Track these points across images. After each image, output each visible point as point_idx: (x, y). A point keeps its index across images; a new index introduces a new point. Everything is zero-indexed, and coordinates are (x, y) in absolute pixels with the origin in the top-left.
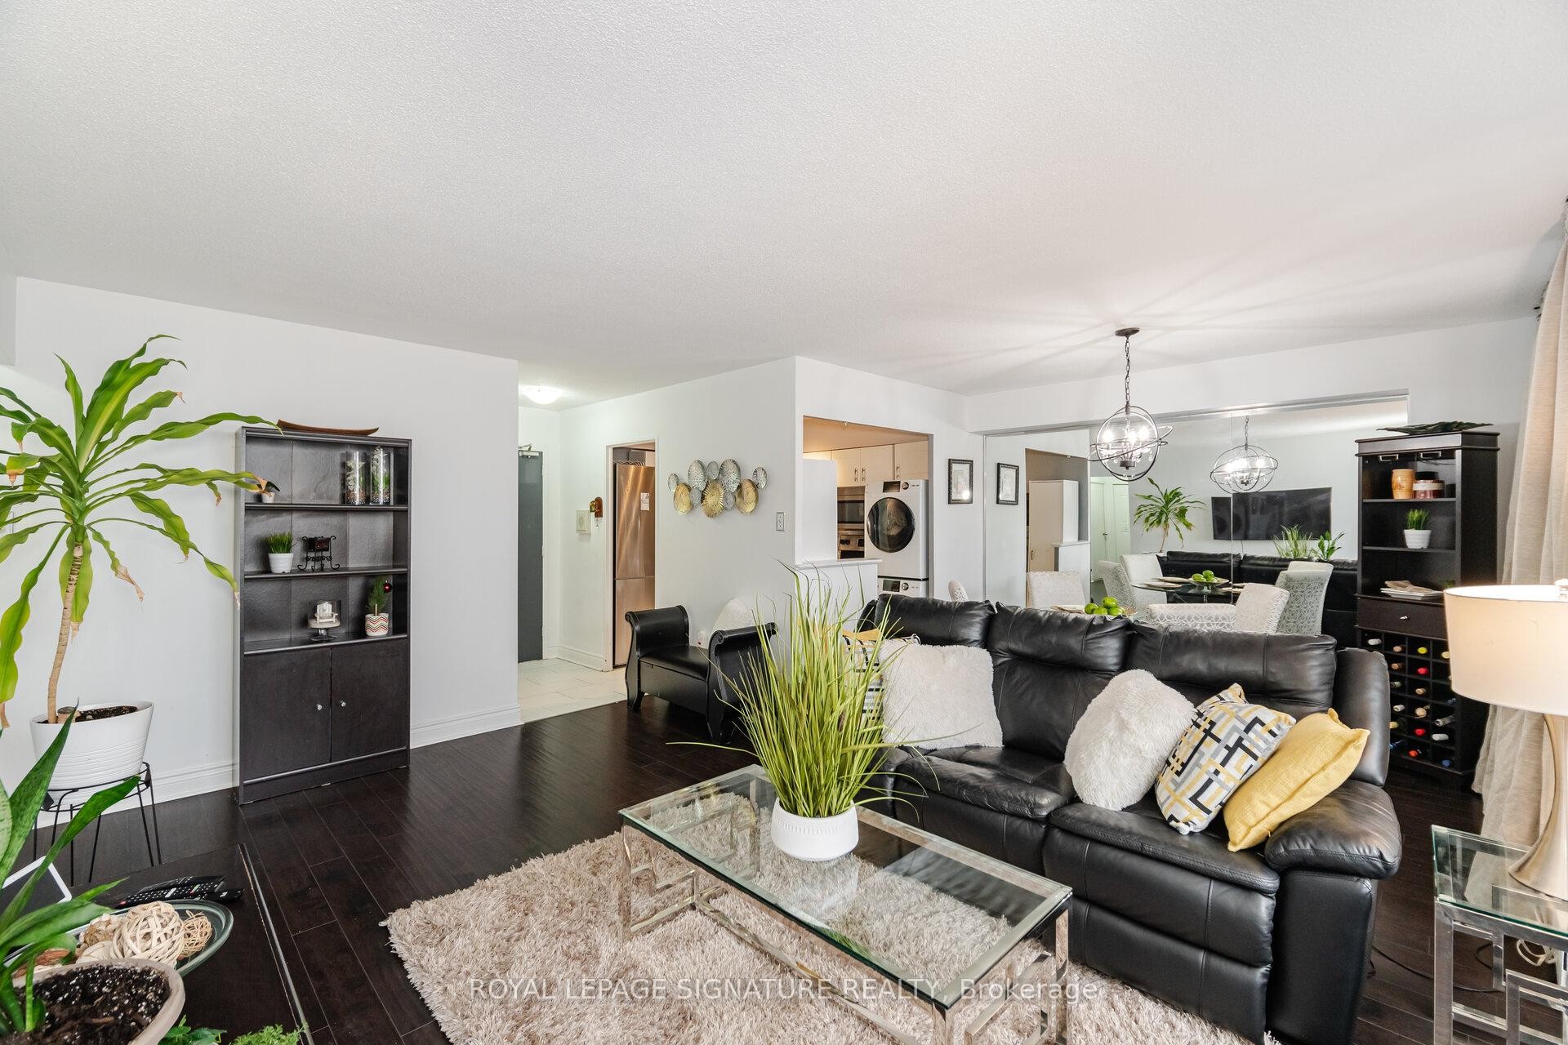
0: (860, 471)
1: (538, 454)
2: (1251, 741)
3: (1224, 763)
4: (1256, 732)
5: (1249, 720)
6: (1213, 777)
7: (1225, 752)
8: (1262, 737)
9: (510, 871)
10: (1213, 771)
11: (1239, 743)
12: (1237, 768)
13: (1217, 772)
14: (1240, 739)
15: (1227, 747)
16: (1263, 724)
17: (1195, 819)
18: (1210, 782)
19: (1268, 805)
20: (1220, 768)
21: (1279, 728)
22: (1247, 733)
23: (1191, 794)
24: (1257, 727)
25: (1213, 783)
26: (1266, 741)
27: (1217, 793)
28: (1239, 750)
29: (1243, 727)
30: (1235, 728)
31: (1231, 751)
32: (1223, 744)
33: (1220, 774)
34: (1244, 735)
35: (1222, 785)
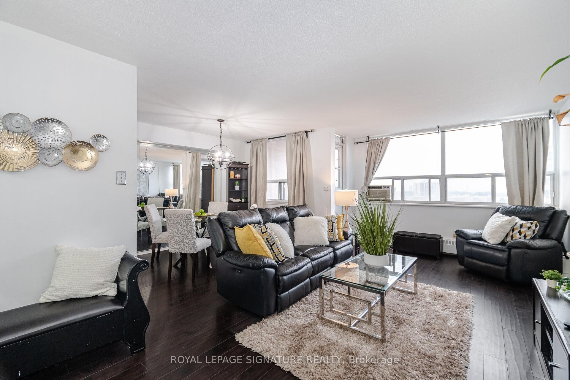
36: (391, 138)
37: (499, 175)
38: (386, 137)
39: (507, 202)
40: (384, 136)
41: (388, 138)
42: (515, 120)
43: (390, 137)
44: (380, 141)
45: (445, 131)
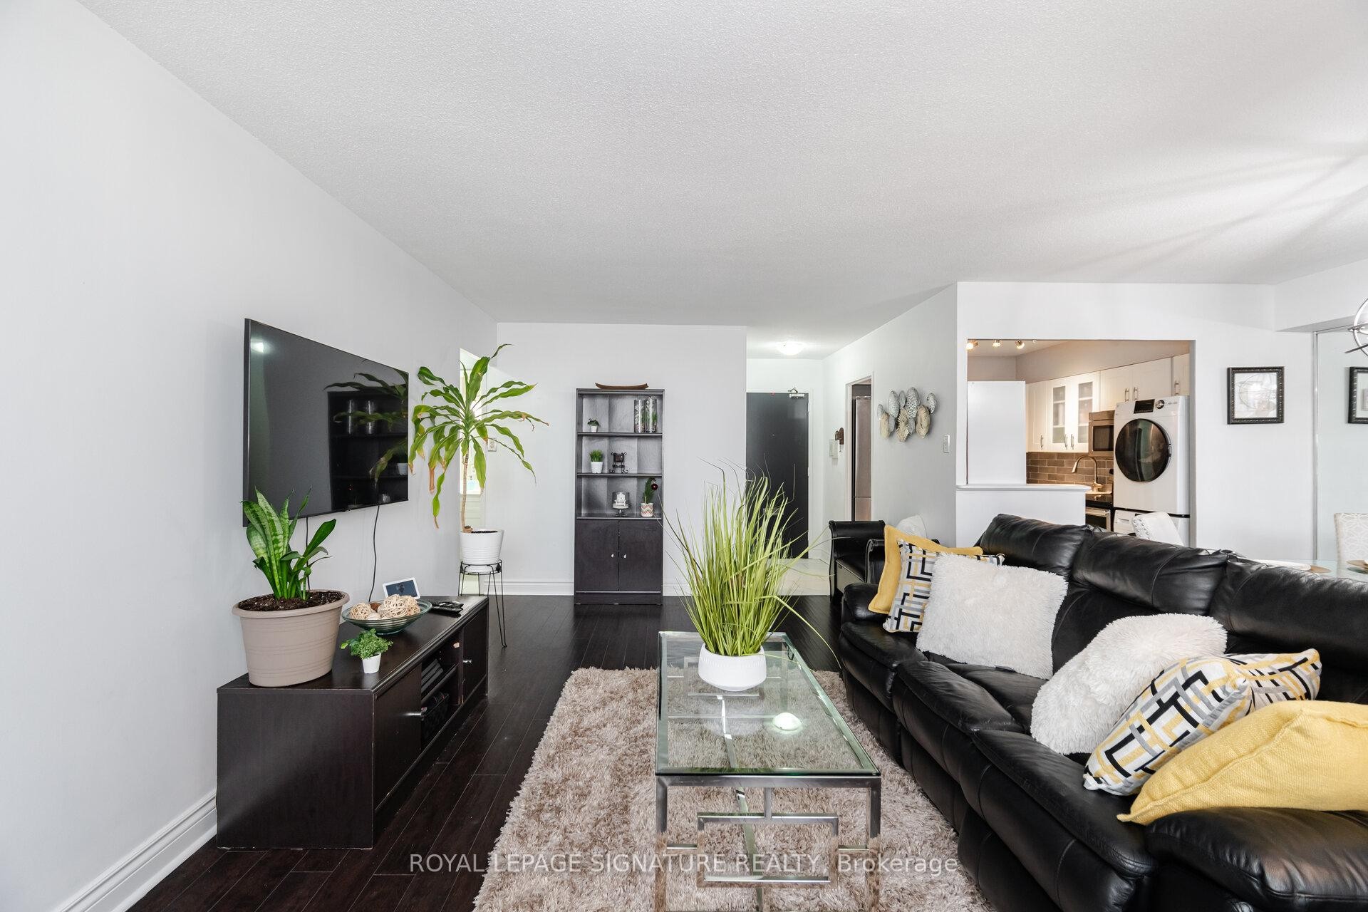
0: (1131, 391)
1: (803, 395)
2: (1187, 700)
3: (1151, 720)
4: (1196, 691)
5: (1190, 674)
6: (1136, 733)
7: (1156, 707)
8: (1202, 698)
9: (649, 669)
10: (1137, 726)
11: (1174, 701)
12: (1167, 730)
13: (1141, 729)
14: (1176, 695)
15: (1159, 702)
16: (1206, 682)
17: (1106, 777)
18: (1130, 738)
19: (1181, 781)
20: (1146, 725)
21: (1225, 692)
22: (1185, 689)
23: (1108, 747)
24: (1198, 683)
25: (1135, 741)
26: (1209, 705)
27: (1138, 754)
28: (1173, 708)
29: (1182, 681)
30: (1175, 682)
31: (1163, 707)
32: (1157, 697)
33: (1144, 732)
34: (1181, 691)
35: (1144, 746)
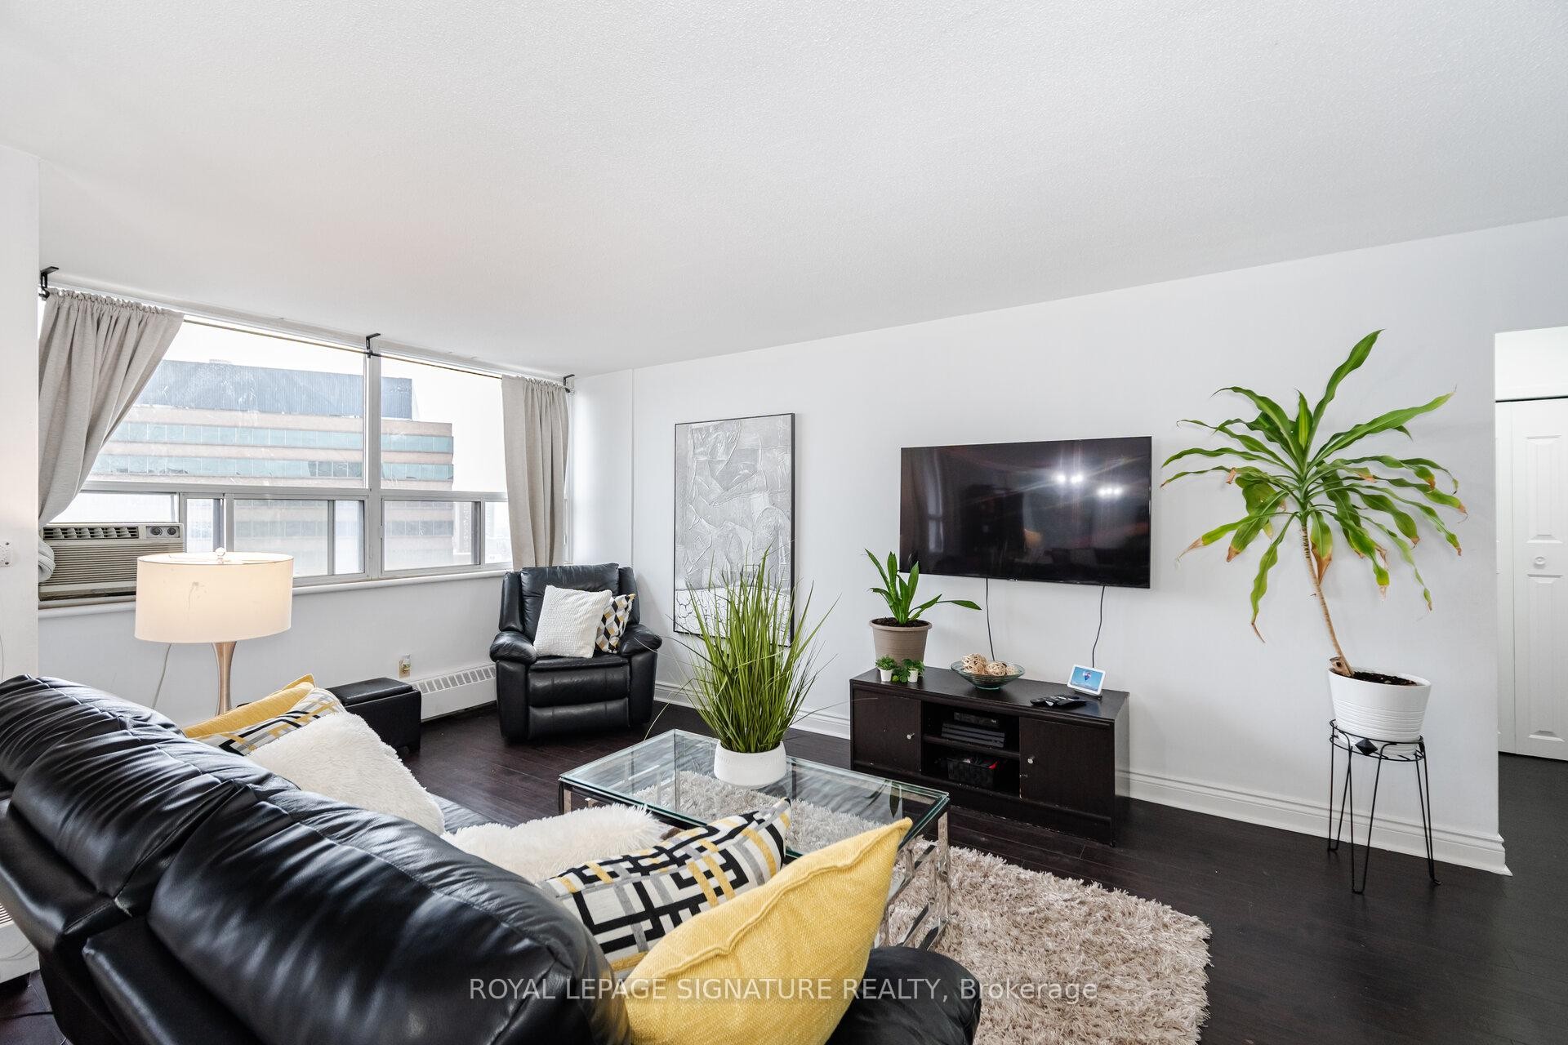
36: (186, 317)
37: (494, 497)
38: (160, 308)
39: (510, 559)
40: (147, 299)
41: (170, 313)
42: (524, 376)
43: (180, 316)
44: (125, 314)
45: (382, 354)
